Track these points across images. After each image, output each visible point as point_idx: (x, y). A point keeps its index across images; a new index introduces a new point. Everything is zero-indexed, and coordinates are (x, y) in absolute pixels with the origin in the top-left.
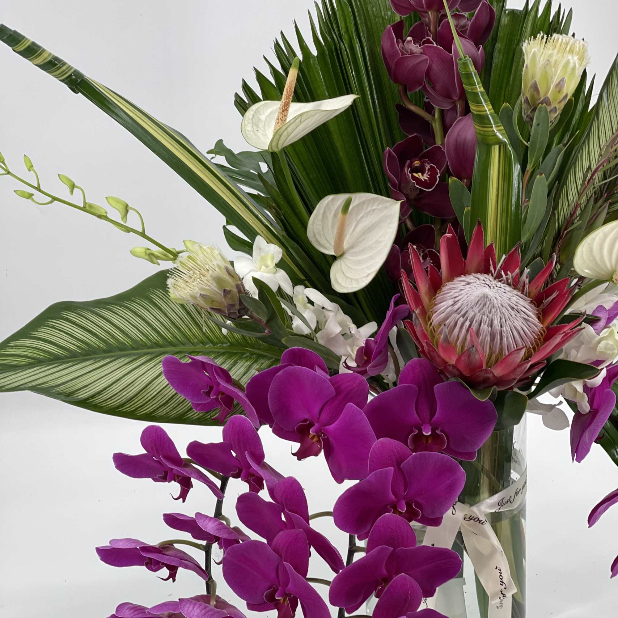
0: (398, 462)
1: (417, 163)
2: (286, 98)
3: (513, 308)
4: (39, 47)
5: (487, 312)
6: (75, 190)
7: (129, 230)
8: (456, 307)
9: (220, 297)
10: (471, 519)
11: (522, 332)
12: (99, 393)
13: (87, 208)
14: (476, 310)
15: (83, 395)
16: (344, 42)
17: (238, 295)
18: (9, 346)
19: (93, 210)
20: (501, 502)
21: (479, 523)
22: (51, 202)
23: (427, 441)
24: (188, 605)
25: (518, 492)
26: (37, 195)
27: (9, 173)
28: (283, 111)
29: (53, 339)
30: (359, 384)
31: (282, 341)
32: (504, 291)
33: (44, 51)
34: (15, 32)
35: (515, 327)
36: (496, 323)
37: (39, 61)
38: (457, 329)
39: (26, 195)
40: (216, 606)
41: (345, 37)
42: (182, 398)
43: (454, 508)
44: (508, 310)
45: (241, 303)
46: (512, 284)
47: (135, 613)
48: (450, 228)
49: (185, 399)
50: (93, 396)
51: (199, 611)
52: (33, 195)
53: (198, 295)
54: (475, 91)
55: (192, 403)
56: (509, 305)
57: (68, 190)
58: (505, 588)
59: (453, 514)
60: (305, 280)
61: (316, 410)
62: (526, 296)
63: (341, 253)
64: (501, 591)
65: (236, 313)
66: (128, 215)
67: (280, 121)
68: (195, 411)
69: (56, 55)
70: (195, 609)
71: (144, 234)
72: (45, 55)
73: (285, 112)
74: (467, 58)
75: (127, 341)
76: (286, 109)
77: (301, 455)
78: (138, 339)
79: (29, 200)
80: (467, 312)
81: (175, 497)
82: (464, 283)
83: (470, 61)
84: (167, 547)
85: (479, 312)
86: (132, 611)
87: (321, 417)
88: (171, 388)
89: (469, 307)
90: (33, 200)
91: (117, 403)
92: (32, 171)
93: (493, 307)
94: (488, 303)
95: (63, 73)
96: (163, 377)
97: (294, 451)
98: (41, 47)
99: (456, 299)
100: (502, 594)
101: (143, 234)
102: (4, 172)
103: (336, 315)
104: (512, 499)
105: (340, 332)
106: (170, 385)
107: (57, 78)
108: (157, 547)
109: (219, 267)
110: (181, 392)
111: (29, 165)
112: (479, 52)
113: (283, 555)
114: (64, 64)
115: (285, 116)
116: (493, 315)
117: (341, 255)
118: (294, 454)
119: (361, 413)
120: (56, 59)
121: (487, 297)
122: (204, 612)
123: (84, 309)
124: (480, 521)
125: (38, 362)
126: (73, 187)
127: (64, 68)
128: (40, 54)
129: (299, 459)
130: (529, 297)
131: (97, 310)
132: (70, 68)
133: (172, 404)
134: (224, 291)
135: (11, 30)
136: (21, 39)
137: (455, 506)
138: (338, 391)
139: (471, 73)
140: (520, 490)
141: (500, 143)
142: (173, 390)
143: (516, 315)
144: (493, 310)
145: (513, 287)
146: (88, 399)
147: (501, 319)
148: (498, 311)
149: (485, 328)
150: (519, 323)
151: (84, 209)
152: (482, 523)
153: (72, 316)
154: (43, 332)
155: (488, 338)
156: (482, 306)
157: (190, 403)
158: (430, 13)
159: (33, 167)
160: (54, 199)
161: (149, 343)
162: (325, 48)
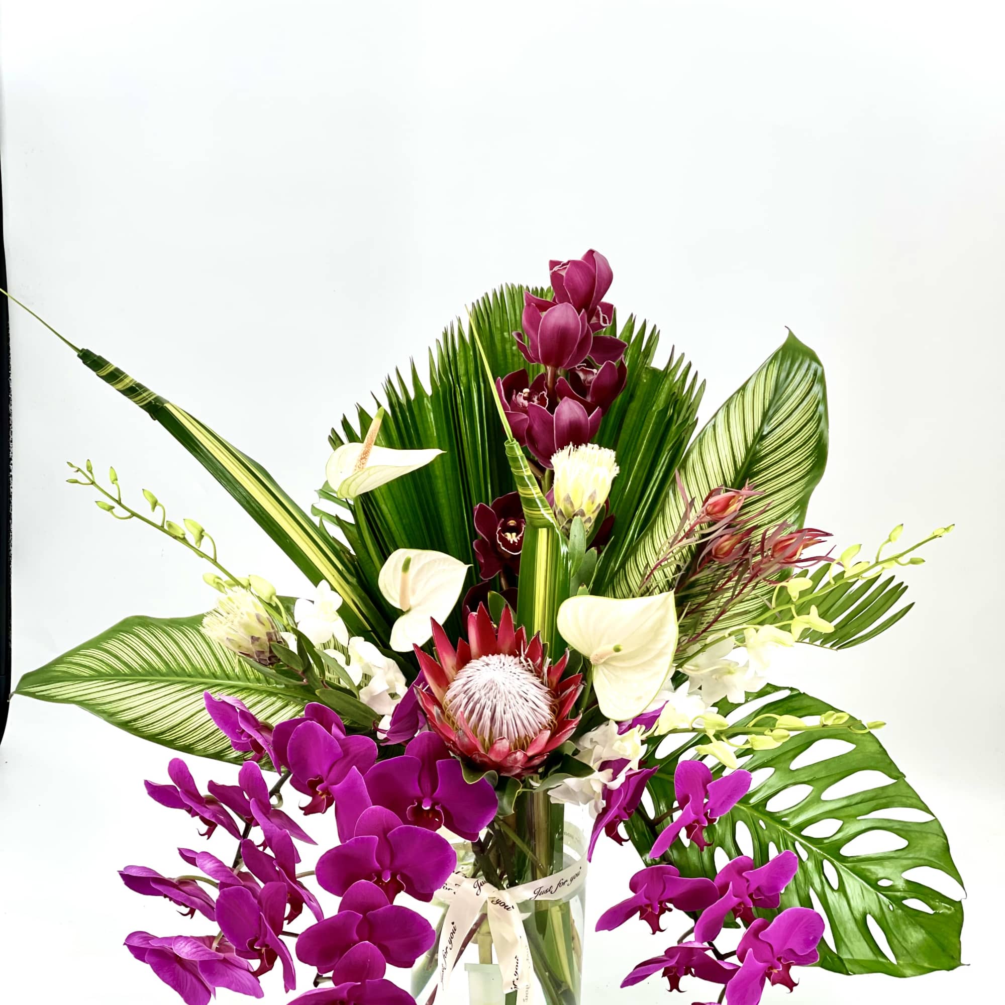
0: (384, 832)
1: (512, 523)
2: (366, 447)
3: (521, 696)
4: (122, 373)
5: (492, 698)
6: (157, 507)
7: (203, 555)
8: (466, 688)
9: (247, 644)
10: (497, 903)
11: (526, 723)
12: (142, 717)
13: (165, 528)
14: (483, 692)
15: (126, 717)
16: (461, 385)
17: (268, 643)
18: (79, 654)
19: (172, 531)
20: (538, 890)
21: (505, 908)
22: (130, 517)
23: (428, 816)
24: (181, 942)
25: (564, 884)
26: (118, 509)
27: (93, 483)
28: (361, 459)
29: (120, 653)
30: (368, 748)
31: (316, 693)
32: (518, 677)
33: (126, 376)
34: (100, 358)
35: (519, 716)
36: (499, 710)
37: (120, 386)
38: (462, 709)
39: (106, 507)
40: (217, 950)
41: (463, 379)
42: (224, 734)
43: (480, 889)
44: (515, 698)
45: (271, 651)
46: (534, 671)
47: (144, 942)
48: (481, 607)
49: (226, 736)
50: (135, 720)
51: (190, 949)
52: (113, 508)
53: (225, 639)
54: (521, 474)
55: (232, 741)
56: (518, 693)
57: (150, 507)
58: (517, 979)
59: (477, 895)
60: (370, 631)
61: (326, 768)
62: (545, 686)
63: (407, 609)
64: (514, 982)
65: (266, 660)
66: (202, 541)
67: (357, 468)
68: (234, 750)
69: (139, 381)
70: (187, 946)
71: (216, 562)
72: (127, 381)
73: (364, 460)
74: (513, 442)
75: (188, 668)
76: (364, 458)
77: (308, 810)
78: (199, 667)
79: (109, 513)
80: (474, 693)
81: (202, 833)
82: (483, 664)
83: (517, 446)
84: (187, 882)
85: (485, 695)
86: (141, 940)
87: (330, 775)
88: (214, 723)
89: (477, 689)
90: (112, 513)
91: (157, 731)
92: (115, 485)
93: (499, 693)
94: (494, 688)
95: (144, 399)
96: (206, 711)
97: (304, 805)
98: (124, 373)
99: (470, 679)
100: (514, 984)
101: (214, 561)
102: (89, 482)
103: (386, 674)
104: (553, 890)
105: (387, 690)
106: (212, 720)
107: (137, 404)
108: (174, 881)
109: (248, 614)
110: (222, 728)
111: (113, 478)
112: (589, 418)
113: (264, 905)
114: (146, 390)
115: (363, 464)
116: (497, 701)
117: (408, 611)
118: (301, 808)
119: (361, 778)
120: (139, 385)
121: (493, 682)
122: (194, 950)
123: (157, 626)
124: (505, 906)
125: (99, 676)
126: (155, 504)
127: (144, 395)
128: (122, 380)
129: (305, 814)
130: (549, 687)
131: (168, 629)
132: (151, 394)
133: (213, 739)
134: (252, 637)
135: (95, 355)
136: (103, 364)
137: (481, 887)
138: (346, 753)
139: (517, 458)
140: (567, 881)
141: (550, 527)
142: (216, 725)
143: (523, 704)
144: (498, 696)
145: (534, 674)
146: (130, 722)
147: (505, 705)
148: (504, 697)
149: (487, 713)
150: (524, 712)
151: (161, 528)
152: (507, 909)
153: (142, 632)
154: (113, 645)
155: (488, 723)
156: (488, 689)
157: (230, 741)
158: (548, 367)
159: (117, 480)
160: (134, 514)
161: (207, 672)
162: (440, 389)
